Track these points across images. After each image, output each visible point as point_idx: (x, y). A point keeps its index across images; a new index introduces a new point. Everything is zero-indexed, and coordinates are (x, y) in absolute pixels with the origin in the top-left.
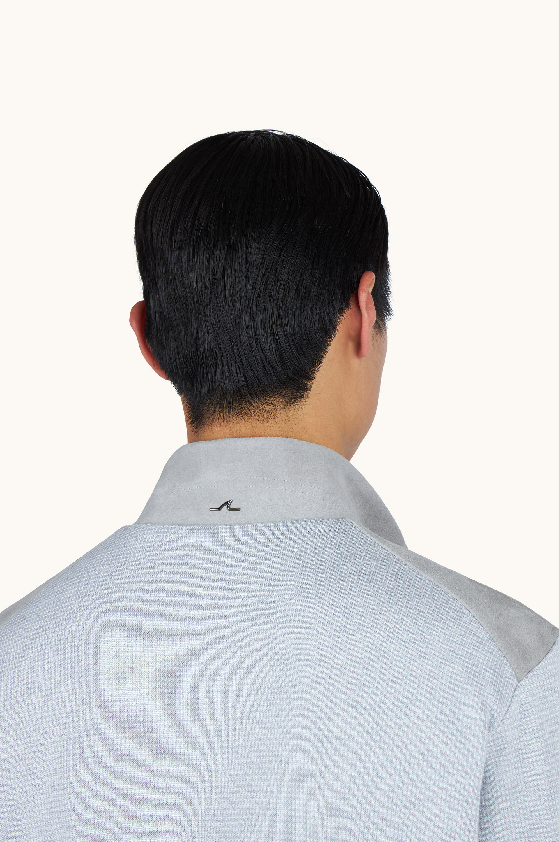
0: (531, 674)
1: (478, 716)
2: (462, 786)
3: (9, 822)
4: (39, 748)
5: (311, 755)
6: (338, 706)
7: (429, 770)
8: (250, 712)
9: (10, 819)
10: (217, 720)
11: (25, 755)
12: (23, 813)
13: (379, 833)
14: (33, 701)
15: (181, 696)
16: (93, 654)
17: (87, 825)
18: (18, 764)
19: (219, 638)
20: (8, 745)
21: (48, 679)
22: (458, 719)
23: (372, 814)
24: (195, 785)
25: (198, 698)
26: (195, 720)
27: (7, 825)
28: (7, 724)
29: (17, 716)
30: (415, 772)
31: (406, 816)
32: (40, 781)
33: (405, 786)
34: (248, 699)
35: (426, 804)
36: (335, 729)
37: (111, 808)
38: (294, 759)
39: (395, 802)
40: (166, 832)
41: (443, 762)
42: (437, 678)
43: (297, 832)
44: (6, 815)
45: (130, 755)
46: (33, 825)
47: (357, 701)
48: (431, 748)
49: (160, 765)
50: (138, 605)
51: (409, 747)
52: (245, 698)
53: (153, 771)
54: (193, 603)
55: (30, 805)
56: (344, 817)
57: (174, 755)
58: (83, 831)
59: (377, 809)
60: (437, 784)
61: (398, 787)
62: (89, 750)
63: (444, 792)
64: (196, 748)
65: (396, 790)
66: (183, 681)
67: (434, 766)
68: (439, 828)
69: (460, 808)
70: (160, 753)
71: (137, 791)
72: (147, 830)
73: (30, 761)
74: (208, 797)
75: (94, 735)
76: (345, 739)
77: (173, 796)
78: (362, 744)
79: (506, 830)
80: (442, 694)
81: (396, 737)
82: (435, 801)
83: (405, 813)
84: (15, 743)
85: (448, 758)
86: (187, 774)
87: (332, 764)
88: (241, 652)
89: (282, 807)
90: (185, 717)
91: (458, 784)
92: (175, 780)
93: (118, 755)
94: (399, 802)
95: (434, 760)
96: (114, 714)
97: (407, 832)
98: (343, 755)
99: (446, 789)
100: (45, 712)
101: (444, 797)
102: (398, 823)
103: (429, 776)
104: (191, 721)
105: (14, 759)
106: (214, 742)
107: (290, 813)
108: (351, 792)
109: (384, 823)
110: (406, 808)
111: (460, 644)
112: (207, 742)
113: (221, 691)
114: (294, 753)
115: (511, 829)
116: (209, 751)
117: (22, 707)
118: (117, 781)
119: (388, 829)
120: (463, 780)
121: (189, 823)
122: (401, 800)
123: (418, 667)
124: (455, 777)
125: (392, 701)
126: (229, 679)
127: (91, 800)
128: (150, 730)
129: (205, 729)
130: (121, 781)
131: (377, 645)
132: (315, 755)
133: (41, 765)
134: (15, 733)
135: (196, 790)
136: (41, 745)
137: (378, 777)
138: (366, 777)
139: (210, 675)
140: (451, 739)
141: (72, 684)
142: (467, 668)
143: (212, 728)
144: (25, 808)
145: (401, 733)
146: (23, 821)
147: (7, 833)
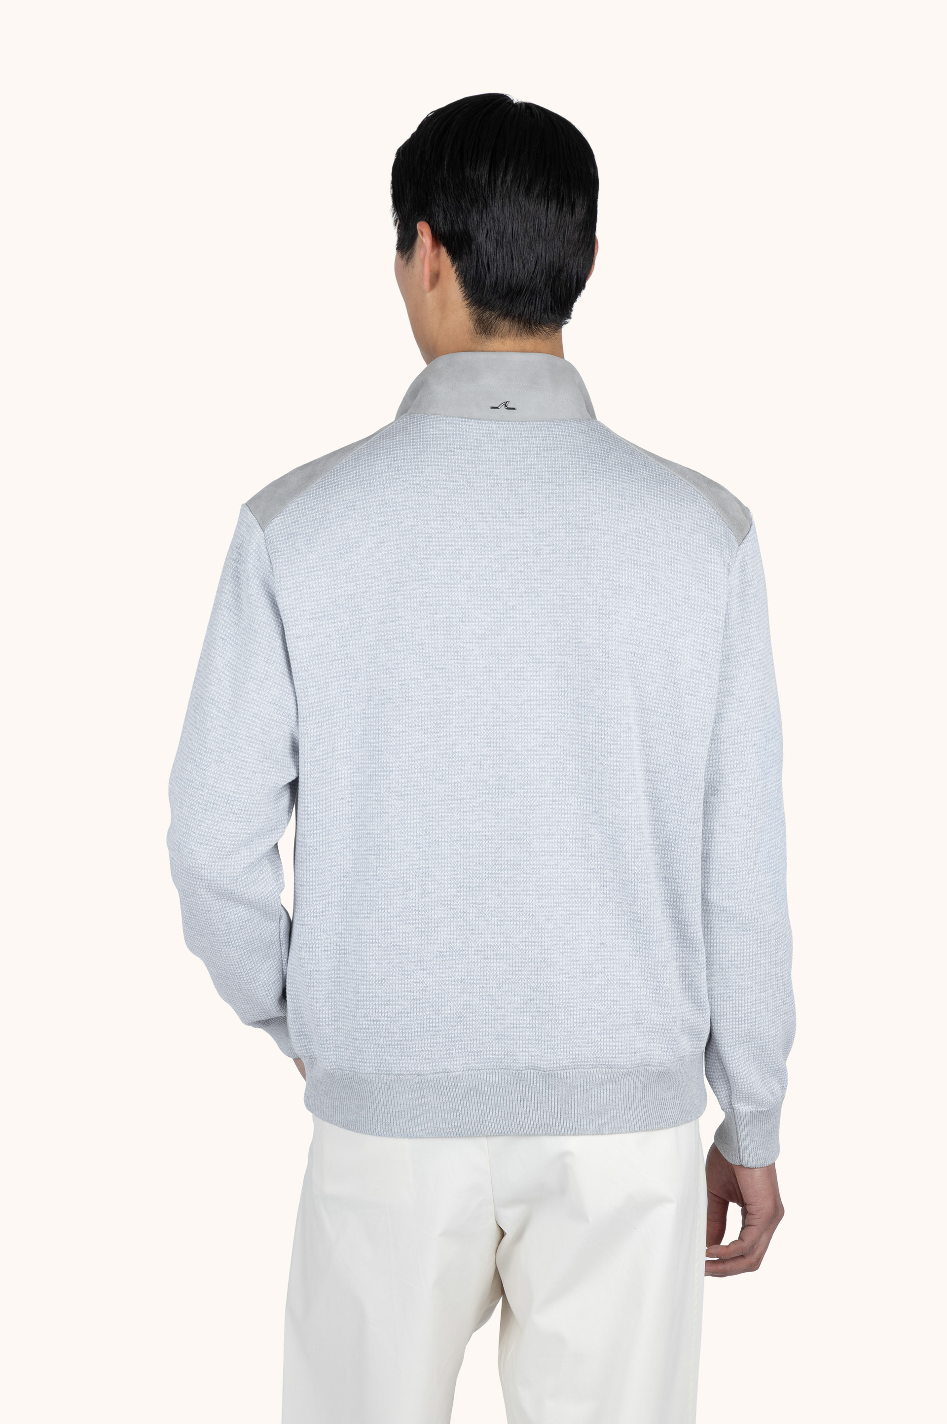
0: (746, 540)
1: (722, 570)
2: (714, 620)
3: (337, 647)
4: (368, 590)
5: (608, 599)
6: (624, 564)
7: (690, 609)
8: (550, 566)
9: (338, 645)
10: (521, 571)
11: (354, 594)
12: (349, 641)
13: (655, 655)
14: (361, 552)
15: (490, 552)
16: (414, 517)
17: (413, 649)
18: (347, 602)
19: (519, 510)
20: (339, 586)
21: (374, 536)
22: (708, 573)
23: (650, 641)
24: (502, 620)
25: (504, 555)
26: (502, 571)
27: (335, 650)
28: (338, 569)
29: (347, 563)
30: (680, 611)
31: (675, 643)
32: (366, 615)
33: (674, 621)
34: (548, 556)
35: (687, 634)
36: (624, 581)
37: (433, 637)
38: (595, 602)
39: (667, 632)
40: (476, 655)
41: (699, 604)
42: (690, 544)
43: (597, 655)
44: (335, 641)
45: (449, 596)
46: (357, 650)
47: (637, 561)
48: (690, 594)
49: (474, 604)
50: (446, 481)
51: (675, 593)
52: (545, 556)
53: (468, 608)
54: (492, 481)
55: (356, 634)
56: (631, 644)
57: (484, 597)
58: (410, 654)
59: (653, 638)
60: (695, 619)
61: (669, 622)
62: (415, 592)
63: (701, 625)
64: (502, 592)
65: (667, 624)
66: (490, 541)
67: (693, 607)
68: (697, 651)
69: (713, 636)
70: (474, 595)
71: (454, 624)
72: (462, 654)
73: (359, 600)
74: (513, 629)
75: (419, 580)
76: (631, 588)
77: (483, 628)
78: (643, 591)
79: (730, 650)
80: (694, 555)
81: (666, 586)
82: (694, 631)
83: (674, 640)
84: (345, 585)
85: (703, 601)
86: (495, 611)
87: (623, 605)
88: (539, 521)
89: (585, 637)
90: (494, 569)
91: (711, 619)
92: (486, 616)
93: (439, 596)
94: (670, 633)
95: (693, 602)
96: (435, 564)
97: (675, 653)
98: (630, 599)
99: (702, 622)
100: (373, 561)
101: (700, 628)
102: (669, 647)
103: (689, 614)
104: (499, 572)
105: (343, 598)
106: (519, 588)
107: (591, 641)
108: (636, 626)
109: (658, 647)
110: (675, 637)
111: (700, 519)
112: (512, 588)
113: (524, 550)
114: (595, 598)
115: (733, 649)
116: (514, 595)
117: (351, 557)
118: (438, 616)
119: (661, 652)
120: (715, 616)
121: (496, 649)
122: (672, 631)
123: (676, 536)
124: (708, 614)
125: (661, 561)
126: (530, 541)
127: (417, 630)
128: (465, 577)
129: (510, 578)
130: (441, 616)
131: (646, 519)
132: (611, 599)
133: (369, 602)
134: (345, 577)
135: (502, 624)
136: (369, 587)
137: (655, 615)
138: (646, 615)
139: (514, 538)
140: (705, 587)
141: (397, 540)
142: (708, 536)
143: (516, 578)
144: (352, 636)
145: (669, 583)
146: (348, 647)
147: (335, 656)
